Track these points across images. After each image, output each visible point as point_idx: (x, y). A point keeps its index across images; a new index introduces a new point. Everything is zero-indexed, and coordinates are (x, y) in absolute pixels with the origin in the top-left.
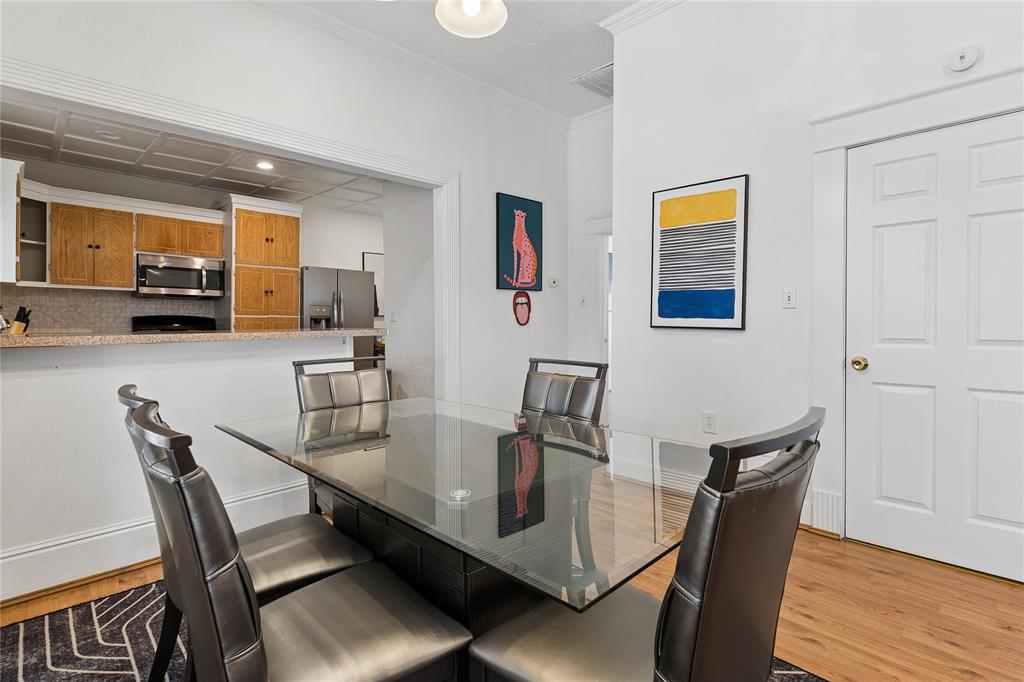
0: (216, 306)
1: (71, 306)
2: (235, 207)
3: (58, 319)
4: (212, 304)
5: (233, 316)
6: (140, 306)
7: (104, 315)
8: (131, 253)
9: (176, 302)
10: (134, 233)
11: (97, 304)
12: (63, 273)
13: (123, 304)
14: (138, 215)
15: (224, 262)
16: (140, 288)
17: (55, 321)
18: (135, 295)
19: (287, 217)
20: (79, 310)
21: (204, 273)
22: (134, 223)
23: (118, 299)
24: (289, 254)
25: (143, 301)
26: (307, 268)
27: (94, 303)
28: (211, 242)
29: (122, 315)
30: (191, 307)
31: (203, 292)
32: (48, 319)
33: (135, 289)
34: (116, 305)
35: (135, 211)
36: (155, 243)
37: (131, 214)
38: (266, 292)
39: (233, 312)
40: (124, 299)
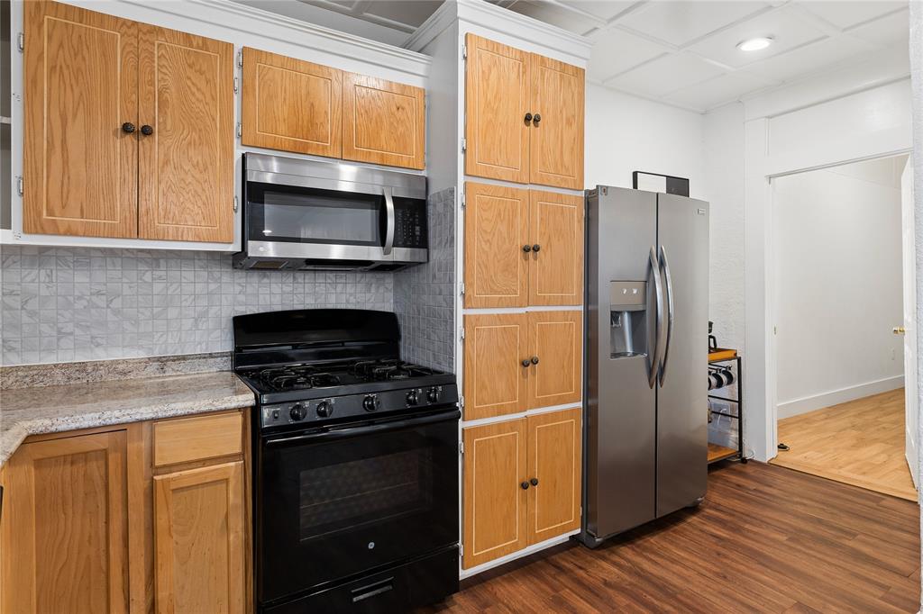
0: (397, 284)
1: (99, 293)
2: (463, 28)
3: (69, 328)
4: (389, 279)
5: (460, 312)
6: (250, 290)
7: (172, 313)
8: (228, 153)
9: (320, 277)
10: (236, 99)
11: (158, 287)
12: (56, 204)
13: (213, 286)
14: (245, 50)
15: (427, 180)
16: (251, 244)
17: (61, 334)
18: (238, 261)
19: (563, 66)
20: (117, 304)
21: (390, 205)
22: (237, 73)
23: (205, 274)
24: (567, 157)
25: (255, 278)
26: (605, 189)
27: (151, 285)
28: (401, 129)
29: (213, 311)
30: (350, 289)
31: (386, 253)
32: (45, 328)
33: (236, 247)
34: (200, 287)
35: (239, 42)
36: (282, 128)
37: (229, 46)
38: (526, 250)
39: (459, 301)
40: (217, 274)
